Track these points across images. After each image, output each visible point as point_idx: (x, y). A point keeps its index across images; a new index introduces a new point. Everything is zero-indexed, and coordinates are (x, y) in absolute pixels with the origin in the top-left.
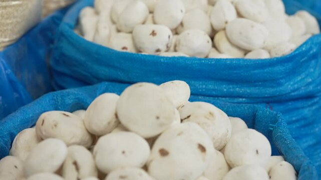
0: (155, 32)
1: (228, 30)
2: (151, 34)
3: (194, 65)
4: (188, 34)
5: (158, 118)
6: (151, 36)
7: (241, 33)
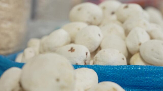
0: (73, 49)
1: (141, 52)
2: (69, 51)
3: (107, 72)
4: (104, 51)
5: (58, 80)
6: (70, 52)
7: (152, 50)
